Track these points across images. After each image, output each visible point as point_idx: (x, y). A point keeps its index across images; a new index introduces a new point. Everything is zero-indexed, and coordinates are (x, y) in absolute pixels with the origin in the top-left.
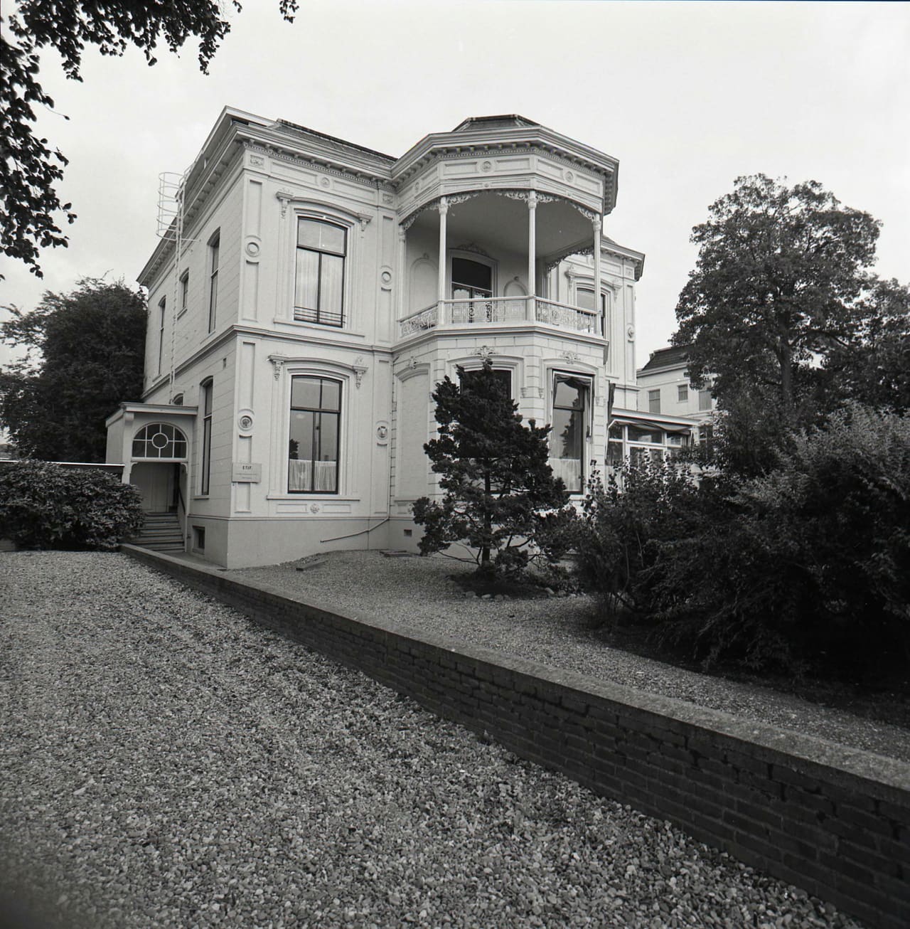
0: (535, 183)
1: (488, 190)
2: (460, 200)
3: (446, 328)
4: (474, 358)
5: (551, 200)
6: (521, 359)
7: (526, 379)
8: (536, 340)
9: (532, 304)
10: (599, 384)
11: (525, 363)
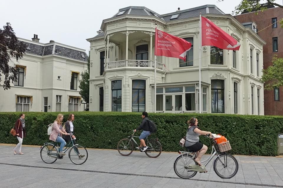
2: (112, 35)
4: (114, 77)
5: (134, 32)
6: (123, 77)
7: (124, 82)
8: (127, 72)
9: (127, 62)
10: (150, 81)
11: (124, 78)
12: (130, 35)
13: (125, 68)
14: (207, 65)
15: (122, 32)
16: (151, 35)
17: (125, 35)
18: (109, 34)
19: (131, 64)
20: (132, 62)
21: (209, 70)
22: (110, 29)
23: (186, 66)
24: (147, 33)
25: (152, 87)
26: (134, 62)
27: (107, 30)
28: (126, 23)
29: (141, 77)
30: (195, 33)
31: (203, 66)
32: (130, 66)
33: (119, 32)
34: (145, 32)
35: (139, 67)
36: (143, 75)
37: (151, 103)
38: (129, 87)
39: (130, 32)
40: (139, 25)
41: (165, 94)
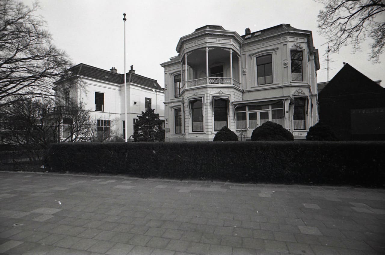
0: (208, 45)
1: (196, 49)
2: (190, 53)
3: (188, 88)
4: (194, 96)
5: (214, 48)
6: (204, 95)
7: (206, 100)
8: (208, 89)
9: (208, 79)
10: (232, 99)
11: (206, 96)
12: (210, 51)
13: (207, 86)
14: (289, 82)
15: (201, 50)
16: (231, 52)
17: (205, 52)
18: (187, 53)
19: (212, 81)
20: (213, 79)
21: (291, 86)
22: (189, 47)
23: (265, 84)
24: (226, 50)
25: (234, 104)
26: (214, 79)
27: (185, 48)
28: (205, 39)
29: (222, 95)
30: (274, 50)
31: (284, 83)
32: (211, 83)
33: (198, 49)
34: (224, 49)
35: (220, 85)
36: (225, 93)
37: (233, 122)
38: (210, 105)
39: (210, 48)
40: (219, 41)
41: (248, 112)
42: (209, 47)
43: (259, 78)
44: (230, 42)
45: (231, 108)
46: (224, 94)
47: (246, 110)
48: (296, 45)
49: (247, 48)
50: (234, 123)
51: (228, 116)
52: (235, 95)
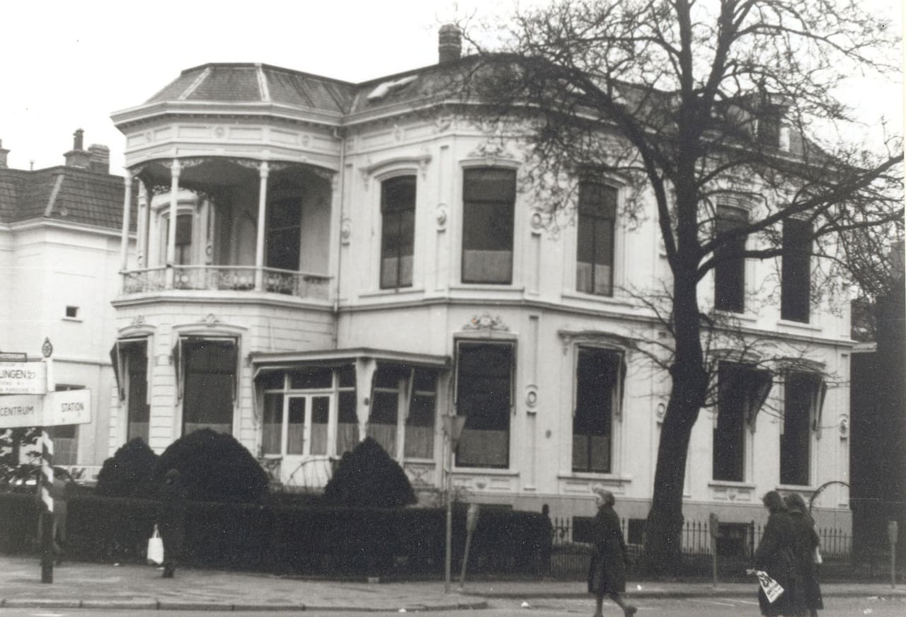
0: (177, 152)
1: (152, 161)
4: (132, 327)
5: (201, 161)
6: (156, 328)
7: (158, 347)
9: (170, 273)
10: (251, 344)
11: (158, 331)
13: (160, 297)
14: (446, 289)
15: (163, 164)
18: (130, 168)
19: (185, 279)
21: (449, 303)
22: (136, 149)
23: (398, 287)
25: (254, 363)
28: (170, 127)
29: (217, 328)
30: (418, 161)
31: (435, 292)
32: (181, 288)
33: (156, 160)
34: (239, 162)
35: (211, 293)
36: (228, 321)
37: (252, 427)
38: (171, 363)
39: (187, 162)
40: (220, 135)
41: (288, 393)
42: (181, 159)
43: (387, 260)
44: (261, 139)
45: (246, 377)
46: (222, 325)
47: (282, 387)
48: (483, 149)
49: (358, 144)
50: (255, 430)
51: (235, 404)
52: (269, 327)
